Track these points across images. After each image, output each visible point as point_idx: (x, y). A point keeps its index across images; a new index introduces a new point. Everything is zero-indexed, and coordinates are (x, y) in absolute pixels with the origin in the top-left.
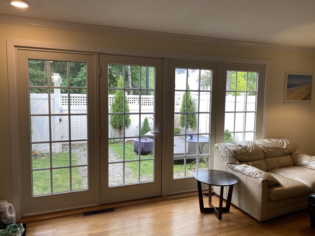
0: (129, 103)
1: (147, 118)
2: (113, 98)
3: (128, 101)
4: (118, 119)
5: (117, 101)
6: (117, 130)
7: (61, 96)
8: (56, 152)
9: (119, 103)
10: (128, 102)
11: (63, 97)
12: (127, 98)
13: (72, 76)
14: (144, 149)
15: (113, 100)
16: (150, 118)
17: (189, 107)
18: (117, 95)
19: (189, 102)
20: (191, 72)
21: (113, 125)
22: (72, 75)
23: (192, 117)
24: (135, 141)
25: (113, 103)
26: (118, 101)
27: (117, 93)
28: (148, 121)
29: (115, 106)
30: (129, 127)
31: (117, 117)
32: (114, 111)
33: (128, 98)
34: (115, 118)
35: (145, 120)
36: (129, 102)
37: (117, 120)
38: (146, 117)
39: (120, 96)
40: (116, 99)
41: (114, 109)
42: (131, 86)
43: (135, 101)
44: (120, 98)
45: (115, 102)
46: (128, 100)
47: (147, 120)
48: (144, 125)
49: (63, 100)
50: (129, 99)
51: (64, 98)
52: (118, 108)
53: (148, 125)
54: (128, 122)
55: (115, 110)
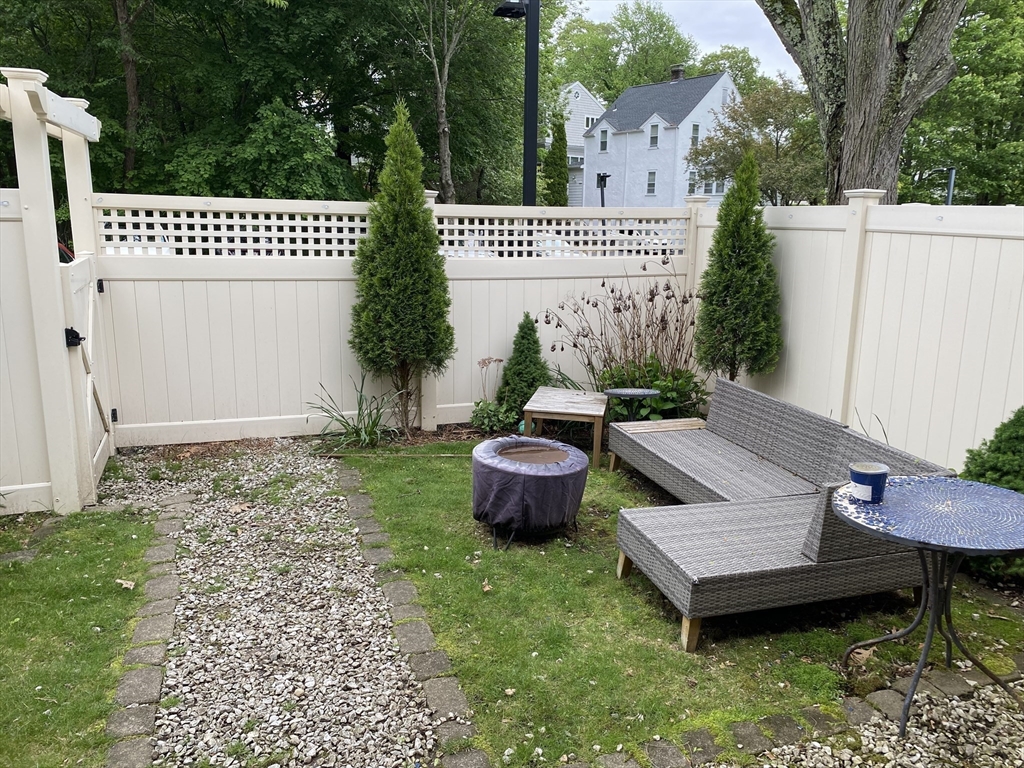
0: (446, 243)
1: (533, 317)
2: (363, 220)
3: (441, 232)
4: (389, 326)
5: (386, 236)
6: (388, 382)
7: (98, 208)
8: (58, 509)
9: (393, 244)
10: (442, 238)
11: (107, 213)
12: (436, 221)
13: (229, 137)
14: (533, 511)
15: (363, 230)
16: (548, 322)
17: (754, 268)
18: (382, 205)
19: (753, 237)
20: (666, 129)
21: (367, 353)
22: (232, 135)
23: (765, 318)
24: (484, 466)
25: (363, 242)
26: (389, 231)
27: (383, 193)
28: (538, 335)
29: (373, 259)
30: (448, 362)
31: (387, 317)
32: (371, 285)
33: (441, 221)
34: (377, 319)
35: (522, 327)
36: (446, 237)
37: (387, 332)
38: (527, 316)
39: (397, 208)
40: (376, 224)
41: (372, 275)
42: (449, 177)
43: (461, 232)
44: (396, 216)
45: (371, 237)
46: (440, 227)
47: (533, 330)
48: (516, 350)
49: (108, 225)
50: (446, 226)
51: (114, 218)
52: (391, 272)
53: (537, 352)
54: (442, 341)
55: (375, 280)
